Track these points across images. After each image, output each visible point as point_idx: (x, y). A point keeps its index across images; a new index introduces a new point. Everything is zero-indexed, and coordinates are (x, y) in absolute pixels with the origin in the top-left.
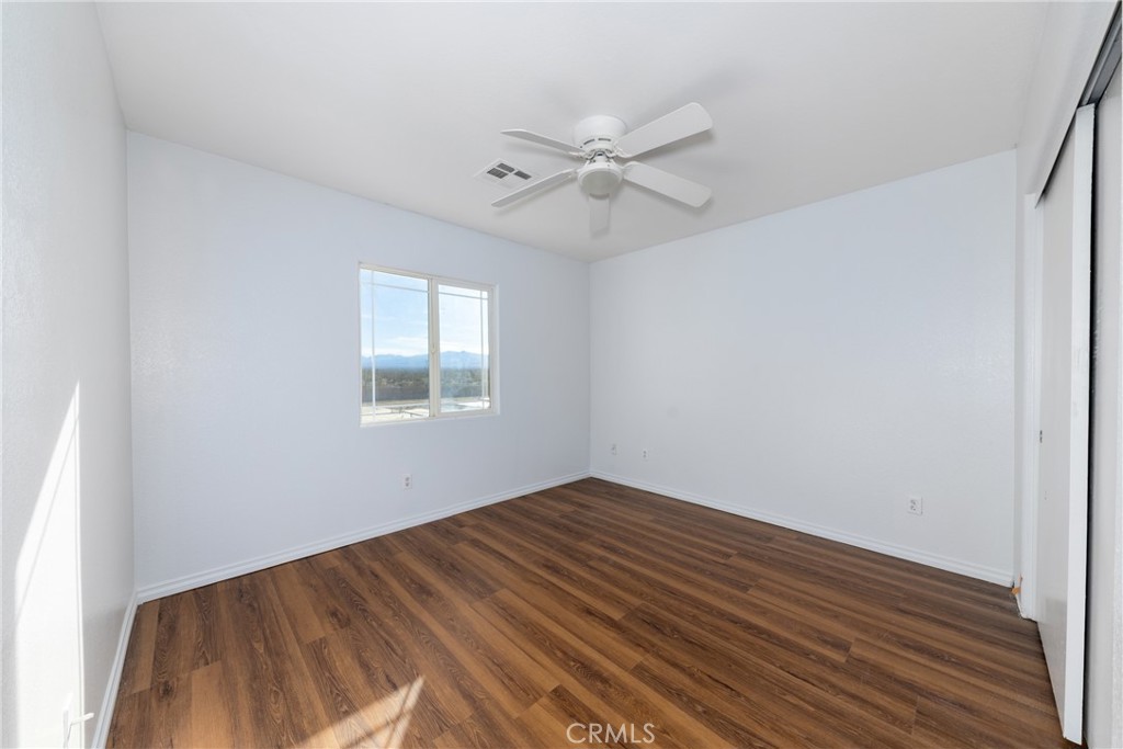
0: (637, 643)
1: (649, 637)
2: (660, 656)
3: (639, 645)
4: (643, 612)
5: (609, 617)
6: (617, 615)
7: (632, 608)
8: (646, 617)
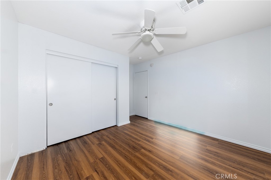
0: (139, 145)
1: (136, 146)
2: (135, 142)
3: (139, 144)
4: (136, 151)
5: (145, 150)
6: (143, 150)
7: (138, 152)
8: (136, 150)
